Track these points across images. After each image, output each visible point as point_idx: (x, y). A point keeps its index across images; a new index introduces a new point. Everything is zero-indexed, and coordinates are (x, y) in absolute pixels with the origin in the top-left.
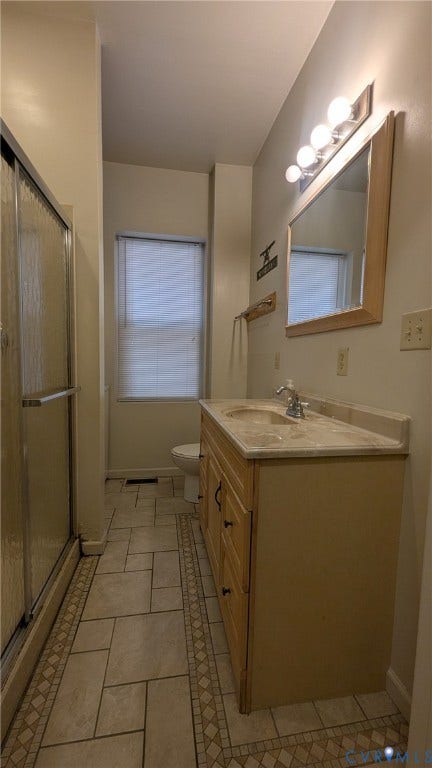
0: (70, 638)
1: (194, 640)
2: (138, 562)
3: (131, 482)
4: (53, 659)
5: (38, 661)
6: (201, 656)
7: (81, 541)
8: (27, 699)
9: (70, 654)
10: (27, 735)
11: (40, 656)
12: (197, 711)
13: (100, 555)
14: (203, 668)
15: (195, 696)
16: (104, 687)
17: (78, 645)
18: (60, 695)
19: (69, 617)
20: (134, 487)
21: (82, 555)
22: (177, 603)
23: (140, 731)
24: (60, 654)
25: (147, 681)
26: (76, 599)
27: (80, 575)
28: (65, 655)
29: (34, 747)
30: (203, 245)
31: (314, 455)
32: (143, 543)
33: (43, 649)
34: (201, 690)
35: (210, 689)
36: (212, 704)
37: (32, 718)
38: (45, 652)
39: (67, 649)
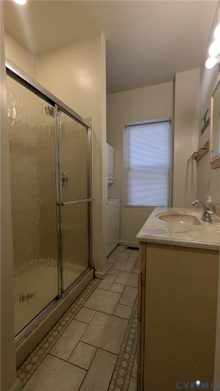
0: (76, 312)
1: (128, 339)
2: (118, 288)
3: (129, 248)
4: (67, 318)
5: (62, 317)
6: (128, 349)
7: (95, 270)
8: (52, 331)
9: (73, 319)
10: (46, 345)
11: (63, 315)
12: (115, 377)
13: (102, 279)
14: (126, 356)
15: (117, 368)
16: (80, 341)
17: (77, 317)
18: (64, 335)
19: (79, 303)
20: (130, 251)
21: (95, 277)
22: (128, 316)
23: (86, 370)
24: (70, 317)
25: (98, 348)
26: (85, 296)
27: (91, 286)
28: (71, 319)
29: (46, 352)
30: (171, 121)
31: (182, 245)
32: (123, 279)
33: (65, 313)
34: (121, 367)
35: (126, 369)
36: (124, 378)
37: (51, 339)
38: (65, 314)
39: (73, 316)
